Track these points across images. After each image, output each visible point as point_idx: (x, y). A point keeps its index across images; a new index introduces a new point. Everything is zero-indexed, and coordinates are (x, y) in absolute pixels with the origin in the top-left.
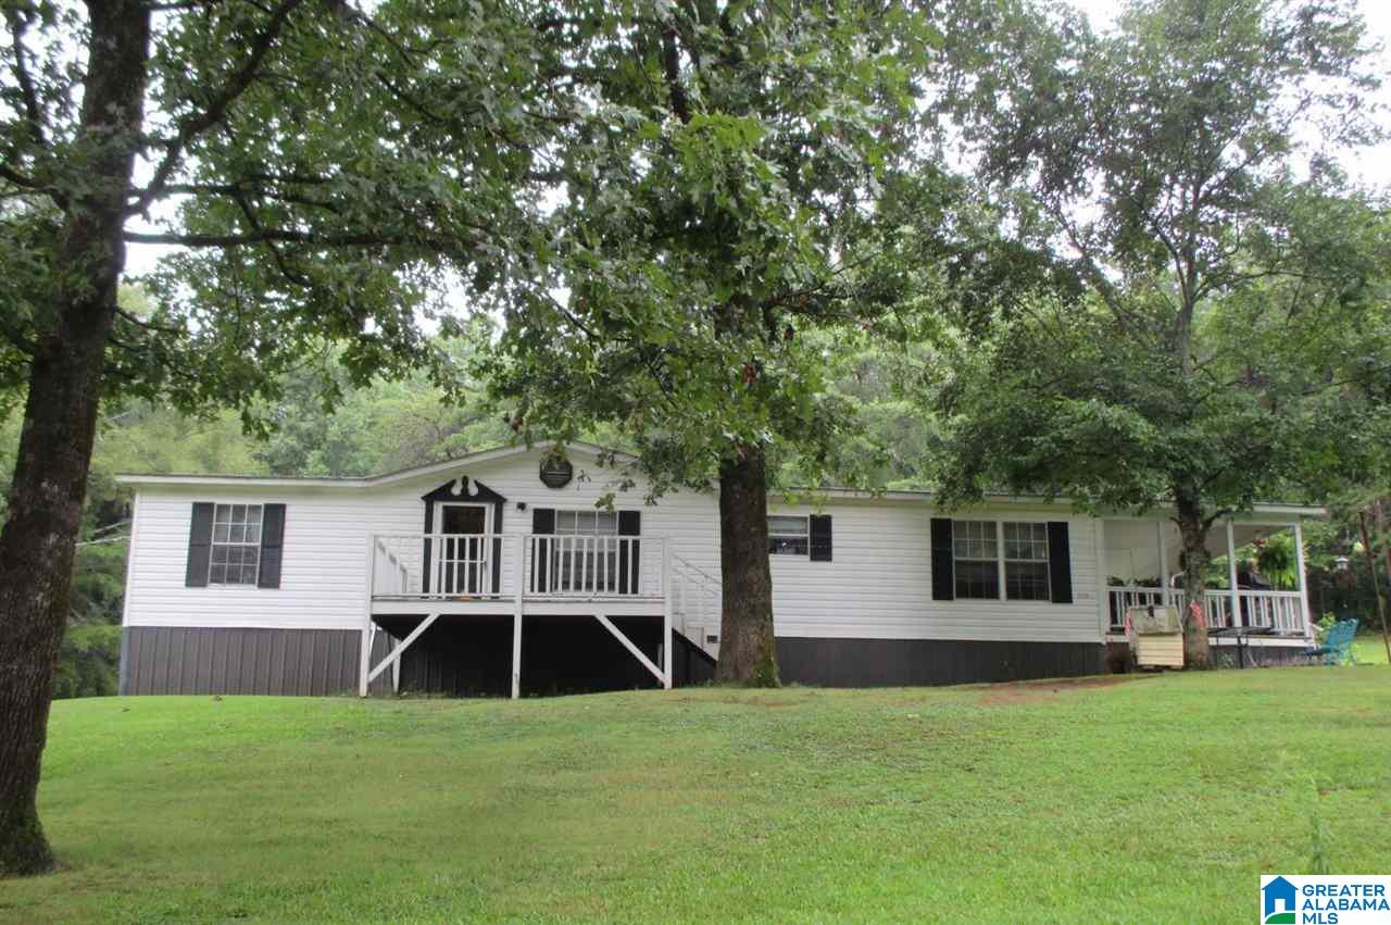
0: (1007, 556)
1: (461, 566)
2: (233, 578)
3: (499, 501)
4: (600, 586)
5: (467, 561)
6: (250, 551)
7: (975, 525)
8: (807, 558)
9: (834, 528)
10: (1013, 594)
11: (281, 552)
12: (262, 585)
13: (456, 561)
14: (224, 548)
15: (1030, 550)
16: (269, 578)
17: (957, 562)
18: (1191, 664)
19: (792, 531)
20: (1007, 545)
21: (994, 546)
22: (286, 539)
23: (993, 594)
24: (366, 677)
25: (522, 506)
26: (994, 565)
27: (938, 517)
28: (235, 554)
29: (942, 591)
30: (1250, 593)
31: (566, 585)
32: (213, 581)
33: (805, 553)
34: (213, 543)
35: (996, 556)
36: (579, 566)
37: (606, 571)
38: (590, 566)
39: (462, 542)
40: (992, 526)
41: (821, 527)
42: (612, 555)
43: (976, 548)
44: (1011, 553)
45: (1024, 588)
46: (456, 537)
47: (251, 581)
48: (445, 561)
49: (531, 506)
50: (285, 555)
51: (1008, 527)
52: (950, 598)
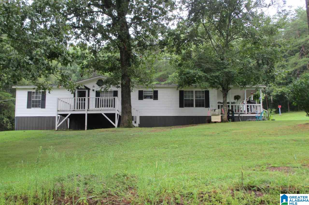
0: (196, 98)
1: (82, 103)
2: (36, 106)
3: (89, 89)
4: (110, 106)
5: (83, 102)
6: (39, 101)
7: (189, 91)
8: (153, 99)
9: (158, 93)
10: (197, 106)
11: (45, 101)
12: (42, 108)
13: (81, 102)
14: (34, 100)
15: (201, 97)
16: (43, 106)
17: (185, 99)
18: (222, 121)
19: (150, 94)
20: (196, 96)
21: (193, 96)
22: (46, 98)
23: (192, 106)
24: (57, 126)
25: (93, 90)
26: (193, 100)
27: (181, 90)
28: (36, 101)
29: (181, 105)
30: (249, 105)
31: (103, 106)
32: (32, 107)
33: (152, 98)
34: (32, 99)
35: (193, 98)
36: (107, 102)
37: (111, 103)
38: (110, 102)
39: (82, 99)
40: (192, 92)
41: (156, 93)
42: (112, 100)
43: (189, 97)
44: (196, 97)
45: (199, 104)
46: (81, 98)
47: (40, 107)
48: (78, 102)
49: (95, 90)
50: (46, 101)
51: (196, 92)
52: (183, 107)
